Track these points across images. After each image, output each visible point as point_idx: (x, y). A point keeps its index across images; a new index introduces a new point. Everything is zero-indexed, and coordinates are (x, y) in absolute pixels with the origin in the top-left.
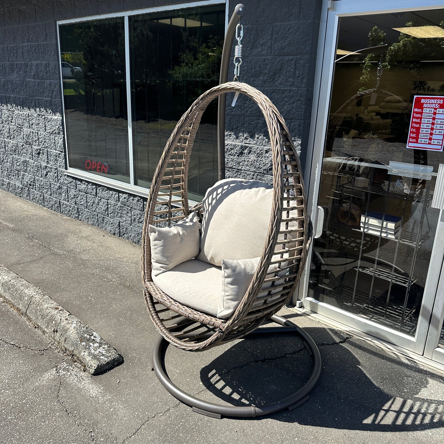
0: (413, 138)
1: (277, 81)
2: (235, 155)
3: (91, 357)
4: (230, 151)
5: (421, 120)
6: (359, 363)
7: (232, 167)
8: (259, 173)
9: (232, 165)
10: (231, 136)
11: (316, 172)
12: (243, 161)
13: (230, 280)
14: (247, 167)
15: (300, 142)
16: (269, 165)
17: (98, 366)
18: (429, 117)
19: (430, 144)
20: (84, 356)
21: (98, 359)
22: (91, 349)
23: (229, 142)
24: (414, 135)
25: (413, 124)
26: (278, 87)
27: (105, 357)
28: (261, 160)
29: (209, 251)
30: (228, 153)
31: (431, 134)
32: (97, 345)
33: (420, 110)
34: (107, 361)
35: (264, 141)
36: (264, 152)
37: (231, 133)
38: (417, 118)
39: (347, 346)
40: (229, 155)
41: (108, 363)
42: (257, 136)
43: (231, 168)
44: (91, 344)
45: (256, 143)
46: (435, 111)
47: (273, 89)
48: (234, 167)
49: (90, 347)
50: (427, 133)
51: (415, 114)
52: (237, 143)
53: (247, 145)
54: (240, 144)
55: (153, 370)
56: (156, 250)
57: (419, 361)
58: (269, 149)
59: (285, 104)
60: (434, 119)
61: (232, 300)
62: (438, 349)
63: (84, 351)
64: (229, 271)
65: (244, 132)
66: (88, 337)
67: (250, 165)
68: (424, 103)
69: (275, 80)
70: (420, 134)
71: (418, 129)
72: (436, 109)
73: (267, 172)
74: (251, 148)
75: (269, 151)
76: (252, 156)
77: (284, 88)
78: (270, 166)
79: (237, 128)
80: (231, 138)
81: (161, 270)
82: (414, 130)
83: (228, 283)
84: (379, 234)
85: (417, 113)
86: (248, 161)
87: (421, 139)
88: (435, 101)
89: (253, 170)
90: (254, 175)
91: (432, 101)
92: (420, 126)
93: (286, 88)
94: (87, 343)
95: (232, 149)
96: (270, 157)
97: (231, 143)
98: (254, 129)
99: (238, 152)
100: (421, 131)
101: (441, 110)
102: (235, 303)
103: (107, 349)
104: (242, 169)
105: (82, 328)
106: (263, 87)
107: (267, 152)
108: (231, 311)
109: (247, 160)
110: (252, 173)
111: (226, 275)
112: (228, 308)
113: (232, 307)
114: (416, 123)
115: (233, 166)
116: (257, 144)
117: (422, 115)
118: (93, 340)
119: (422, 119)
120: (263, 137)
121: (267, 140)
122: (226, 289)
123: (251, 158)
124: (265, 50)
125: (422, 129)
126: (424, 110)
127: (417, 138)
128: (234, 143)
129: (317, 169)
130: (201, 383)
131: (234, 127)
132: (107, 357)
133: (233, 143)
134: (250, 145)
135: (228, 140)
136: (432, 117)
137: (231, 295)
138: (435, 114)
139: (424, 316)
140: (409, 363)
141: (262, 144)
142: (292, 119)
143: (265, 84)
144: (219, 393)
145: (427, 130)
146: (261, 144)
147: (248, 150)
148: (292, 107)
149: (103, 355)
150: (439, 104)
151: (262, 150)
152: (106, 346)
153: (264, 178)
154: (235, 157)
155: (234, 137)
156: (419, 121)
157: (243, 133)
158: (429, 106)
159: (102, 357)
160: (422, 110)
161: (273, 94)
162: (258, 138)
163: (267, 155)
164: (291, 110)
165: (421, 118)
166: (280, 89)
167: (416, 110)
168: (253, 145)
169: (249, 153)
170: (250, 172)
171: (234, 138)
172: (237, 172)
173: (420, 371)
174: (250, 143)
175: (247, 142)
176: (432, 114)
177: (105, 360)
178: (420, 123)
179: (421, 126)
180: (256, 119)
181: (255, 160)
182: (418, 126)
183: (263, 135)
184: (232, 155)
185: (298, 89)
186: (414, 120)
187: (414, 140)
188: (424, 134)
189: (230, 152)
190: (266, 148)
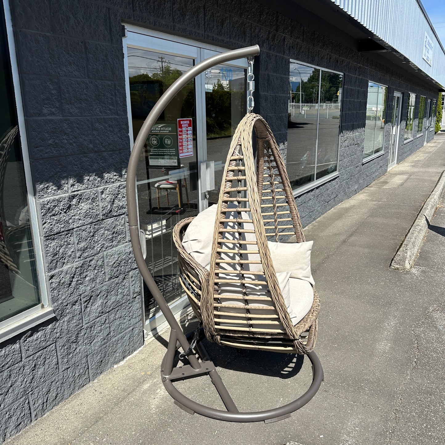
0: (181, 150)
2: (61, 213)
8: (97, 222)
9: (59, 229)
10: (48, 189)
12: (72, 216)
14: (80, 222)
19: (188, 152)
23: (48, 199)
24: (181, 148)
25: (179, 140)
28: (97, 205)
30: (50, 214)
31: (188, 145)
33: (181, 129)
35: (97, 182)
36: (100, 194)
37: (48, 184)
40: (51, 216)
42: (87, 178)
43: (59, 233)
48: (62, 230)
51: (179, 132)
52: (62, 196)
53: (75, 193)
54: (67, 195)
58: (104, 189)
60: (187, 134)
65: (67, 178)
67: (84, 217)
68: (182, 124)
70: (183, 146)
72: (187, 127)
73: (107, 216)
74: (81, 195)
76: (83, 205)
80: (50, 190)
82: (180, 144)
87: (184, 150)
88: (186, 122)
89: (90, 221)
95: (55, 206)
96: (107, 197)
97: (52, 198)
99: (65, 208)
104: (75, 227)
106: (84, 116)
107: (102, 193)
109: (79, 212)
110: (89, 226)
116: (89, 187)
117: (182, 133)
121: (99, 179)
125: (184, 143)
133: (55, 197)
134: (79, 192)
138: (187, 130)
141: (95, 186)
142: (120, 149)
145: (186, 143)
147: (77, 200)
148: (118, 137)
150: (188, 124)
151: (96, 193)
153: (102, 226)
154: (61, 216)
157: (67, 179)
161: (97, 124)
162: (89, 180)
163: (103, 196)
164: (117, 140)
168: (84, 191)
169: (79, 202)
170: (85, 227)
171: (55, 190)
172: (67, 234)
174: (79, 189)
175: (75, 189)
178: (182, 139)
181: (90, 209)
183: (94, 174)
184: (56, 215)
186: (180, 137)
189: (54, 212)
190: (100, 189)
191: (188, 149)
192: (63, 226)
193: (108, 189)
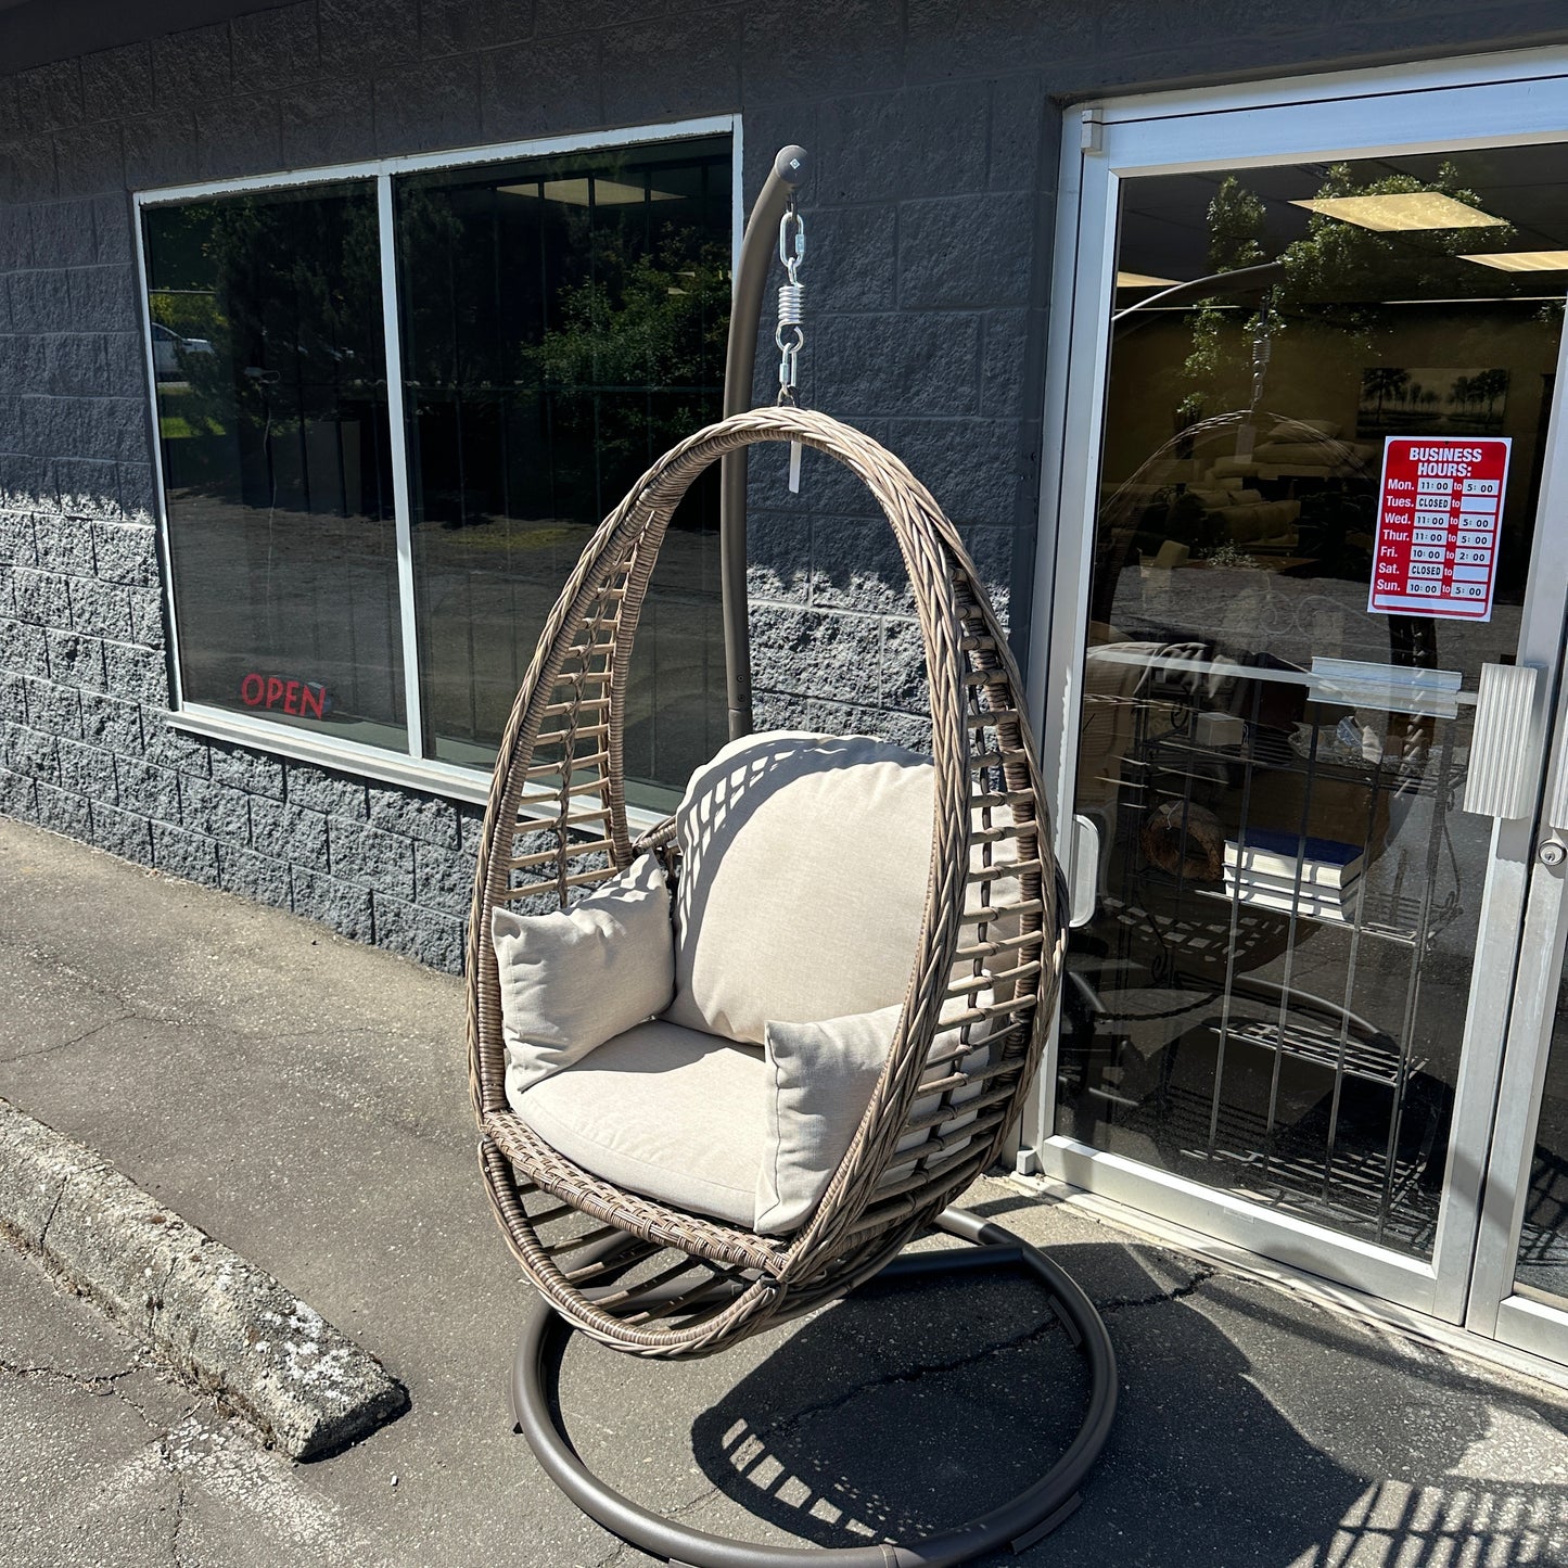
0: (1388, 578)
1: (917, 393)
2: (781, 647)
3: (292, 1394)
4: (763, 633)
5: (1411, 518)
6: (1248, 1368)
7: (774, 686)
8: (866, 705)
9: (772, 682)
10: (765, 583)
11: (1066, 700)
12: (810, 665)
13: (795, 1094)
14: (826, 688)
15: (1005, 600)
16: (903, 678)
17: (318, 1425)
18: (1438, 508)
19: (1444, 596)
20: (266, 1391)
21: (318, 1402)
22: (291, 1364)
23: (758, 603)
24: (1392, 569)
25: (1386, 531)
26: (922, 415)
27: (342, 1392)
28: (875, 660)
29: (710, 991)
30: (758, 640)
31: (1449, 564)
32: (309, 1348)
33: (1407, 485)
34: (349, 1408)
35: (883, 598)
36: (885, 633)
37: (765, 572)
38: (1400, 511)
39: (1202, 1306)
40: (760, 645)
41: (354, 1415)
42: (856, 580)
43: (771, 691)
44: (289, 1346)
45: (854, 605)
46: (1458, 487)
47: (904, 422)
48: (780, 687)
49: (287, 1358)
50: (1434, 559)
51: (1389, 497)
52: (787, 606)
53: (823, 611)
54: (799, 608)
55: (518, 1430)
56: (521, 998)
57: (1451, 1347)
58: (899, 625)
59: (950, 472)
60: (1455, 513)
61: (807, 1165)
62: (1513, 1302)
63: (264, 1373)
64: (791, 1064)
65: (809, 567)
66: (278, 1320)
67: (837, 681)
68: (1419, 460)
69: (913, 390)
70: (1411, 565)
71: (1404, 549)
72: (1459, 480)
73: (898, 703)
74: (837, 622)
75: (899, 632)
76: (841, 647)
77: (946, 419)
78: (907, 682)
79: (787, 553)
80: (767, 586)
81: (540, 1068)
82: (1391, 552)
83: (790, 1108)
84: (1287, 905)
85: (1397, 494)
86: (828, 666)
87: (1415, 582)
88: (1457, 455)
89: (848, 696)
90: (849, 714)
91: (1447, 454)
92: (1410, 536)
93: (952, 419)
94: (275, 1342)
95: (771, 626)
96: (905, 650)
97: (766, 604)
98: (844, 558)
99: (791, 637)
100: (1412, 553)
101: (1478, 484)
102: (818, 1177)
103: (348, 1363)
104: (810, 693)
105: (255, 1289)
106: (872, 415)
107: (893, 633)
108: (803, 1206)
109: (826, 662)
110: (845, 708)
111: (782, 1076)
112: (794, 1196)
113: (808, 1192)
114: (1397, 528)
115: (776, 682)
116: (859, 607)
117: (1414, 502)
118: (297, 1330)
119: (1417, 514)
120: (875, 582)
121: (890, 593)
122: (785, 1127)
123: (839, 657)
124: (875, 292)
125: (1418, 548)
126: (1420, 485)
127: (1402, 578)
128: (776, 606)
129: (1067, 690)
130: (696, 1470)
131: (776, 550)
132: (350, 1392)
133: (774, 604)
134: (832, 612)
135: (757, 595)
136: (1448, 509)
137: (804, 1149)
138: (1457, 495)
139: (1459, 1188)
140: (1418, 1356)
141: (876, 608)
142: (975, 521)
143: (876, 405)
144: (764, 1504)
145: (1435, 550)
146: (871, 606)
147: (827, 629)
148: (972, 481)
149: (334, 1385)
150: (1469, 464)
151: (874, 629)
152: (344, 1352)
153: (885, 724)
154: (783, 653)
155: (777, 584)
156: (1404, 520)
157: (809, 571)
158: (1438, 469)
159: (330, 1394)
160: (1415, 485)
161: (908, 439)
162: (860, 586)
163: (894, 643)
164: (969, 491)
165: (1411, 512)
166: (929, 422)
167: (1394, 484)
168: (844, 612)
169: (832, 637)
170: (836, 705)
171: (777, 588)
172: (791, 704)
173: (1458, 1382)
174: (834, 603)
175: (824, 602)
176: (1449, 498)
177: (341, 1402)
178: (1409, 529)
179: (1414, 536)
180: (852, 523)
181: (851, 663)
182: (1403, 536)
183: (876, 576)
184: (772, 647)
185: (990, 420)
186: (1390, 518)
187: (1393, 586)
188: (1426, 565)
189: (765, 637)
190: (889, 621)
191: (1447, 581)
192: (781, 678)
193: (912, 628)
